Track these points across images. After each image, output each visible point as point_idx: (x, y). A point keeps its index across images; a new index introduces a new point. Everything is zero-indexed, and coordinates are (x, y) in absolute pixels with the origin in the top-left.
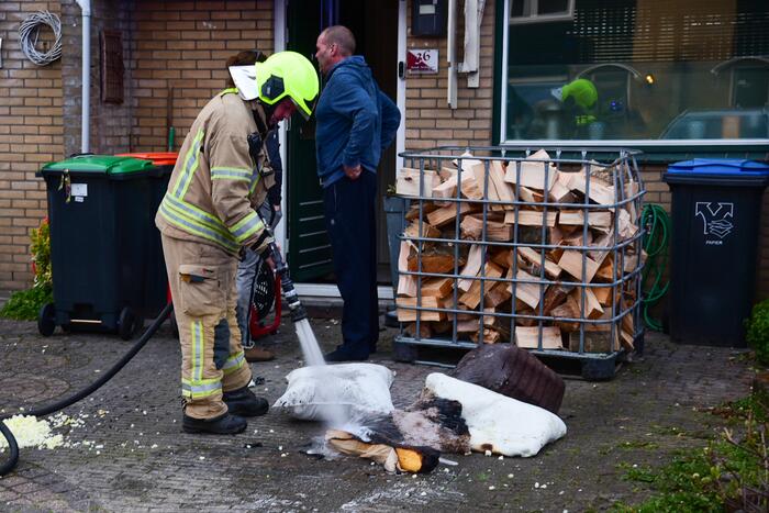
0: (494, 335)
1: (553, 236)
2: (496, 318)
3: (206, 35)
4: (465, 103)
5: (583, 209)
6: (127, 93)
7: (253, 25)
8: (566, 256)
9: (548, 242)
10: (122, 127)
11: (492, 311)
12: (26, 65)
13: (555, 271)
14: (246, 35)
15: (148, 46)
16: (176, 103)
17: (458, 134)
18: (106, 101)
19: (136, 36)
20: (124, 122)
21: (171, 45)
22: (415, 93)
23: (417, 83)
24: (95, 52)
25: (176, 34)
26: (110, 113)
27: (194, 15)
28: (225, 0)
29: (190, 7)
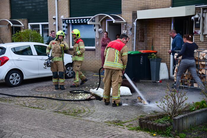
0: (190, 84)
1: (200, 66)
2: (191, 81)
3: (159, 29)
4: (205, 40)
5: (205, 61)
6: (145, 40)
7: (167, 27)
8: (203, 70)
9: (199, 67)
10: (144, 46)
11: (190, 80)
12: (130, 35)
13: (201, 73)
14: (166, 28)
15: (149, 31)
16: (154, 41)
17: (204, 46)
18: (140, 41)
19: (148, 29)
20: (144, 45)
21: (153, 31)
22: (196, 39)
23: (196, 37)
24: (137, 33)
25: (154, 29)
26: (141, 43)
27: (157, 25)
28: (162, 22)
29: (156, 24)
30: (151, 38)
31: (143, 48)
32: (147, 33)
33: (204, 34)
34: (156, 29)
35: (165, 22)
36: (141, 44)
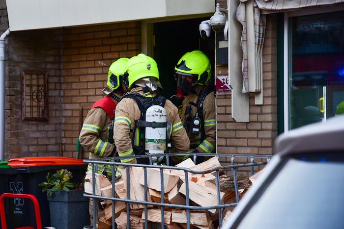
3: (100, 70)
4: (255, 118)
10: (49, 138)
15: (70, 80)
17: (251, 143)
18: (28, 120)
21: (82, 79)
22: (222, 110)
23: (223, 102)
24: (14, 85)
25: (84, 71)
26: (35, 128)
27: (93, 57)
28: (111, 45)
29: (91, 50)
30: (77, 106)
31: (43, 148)
32: (64, 86)
33: (244, 90)
34: (90, 71)
35: (119, 44)
36: (32, 132)
